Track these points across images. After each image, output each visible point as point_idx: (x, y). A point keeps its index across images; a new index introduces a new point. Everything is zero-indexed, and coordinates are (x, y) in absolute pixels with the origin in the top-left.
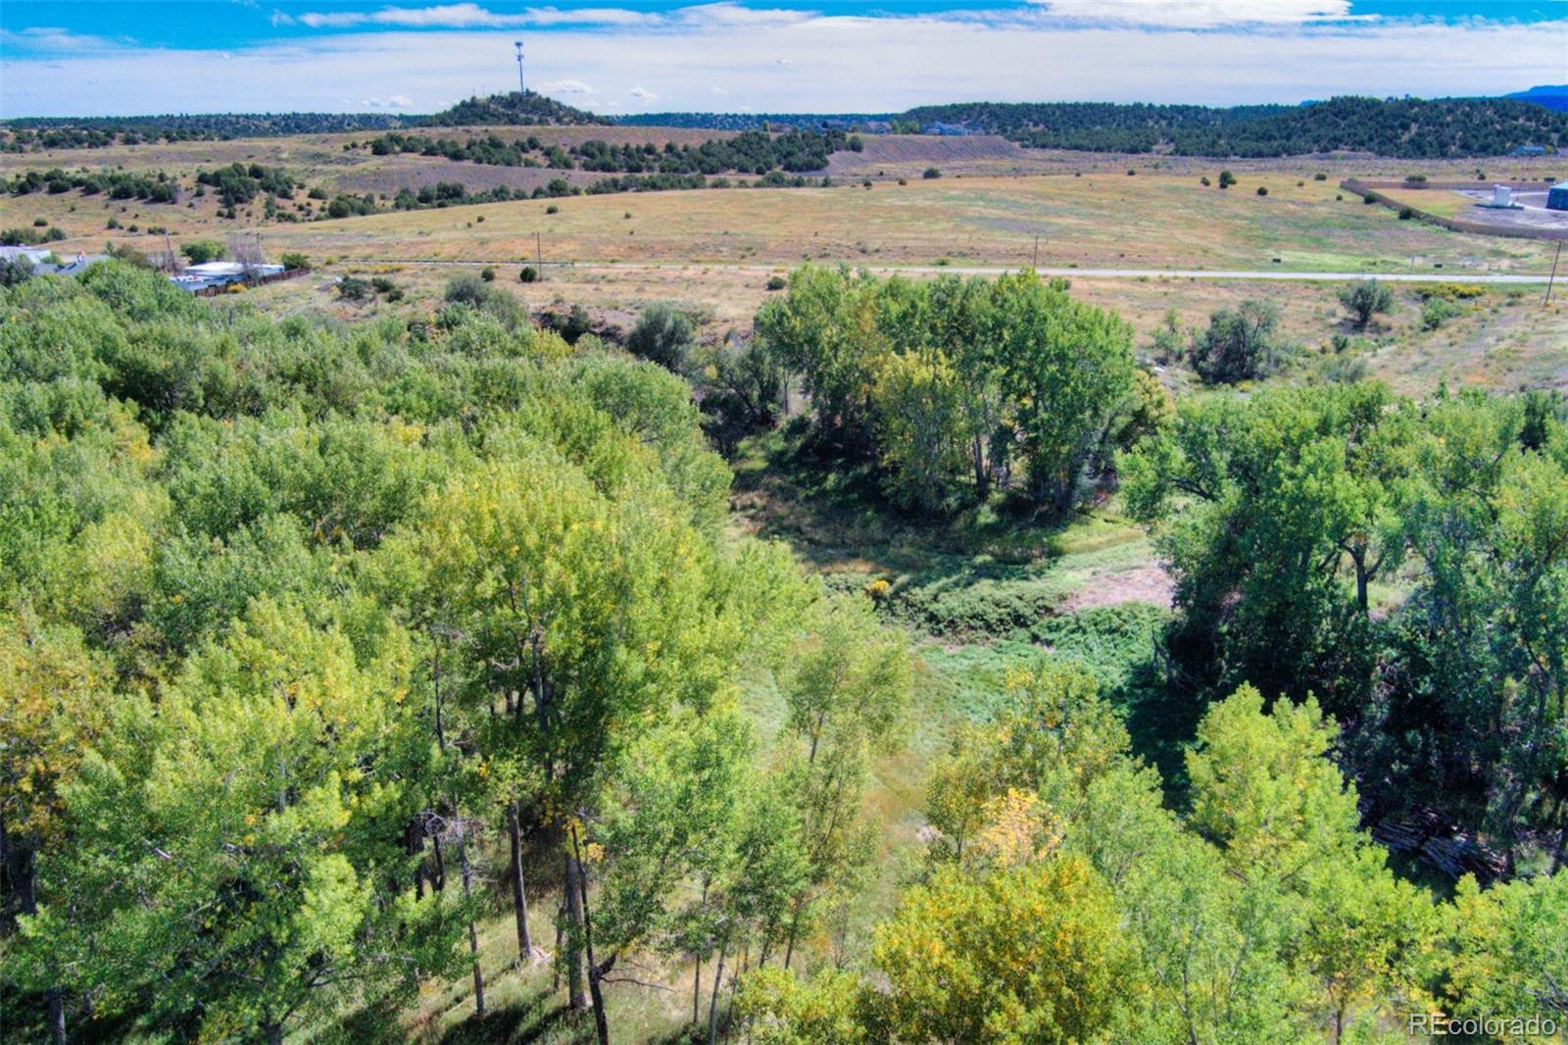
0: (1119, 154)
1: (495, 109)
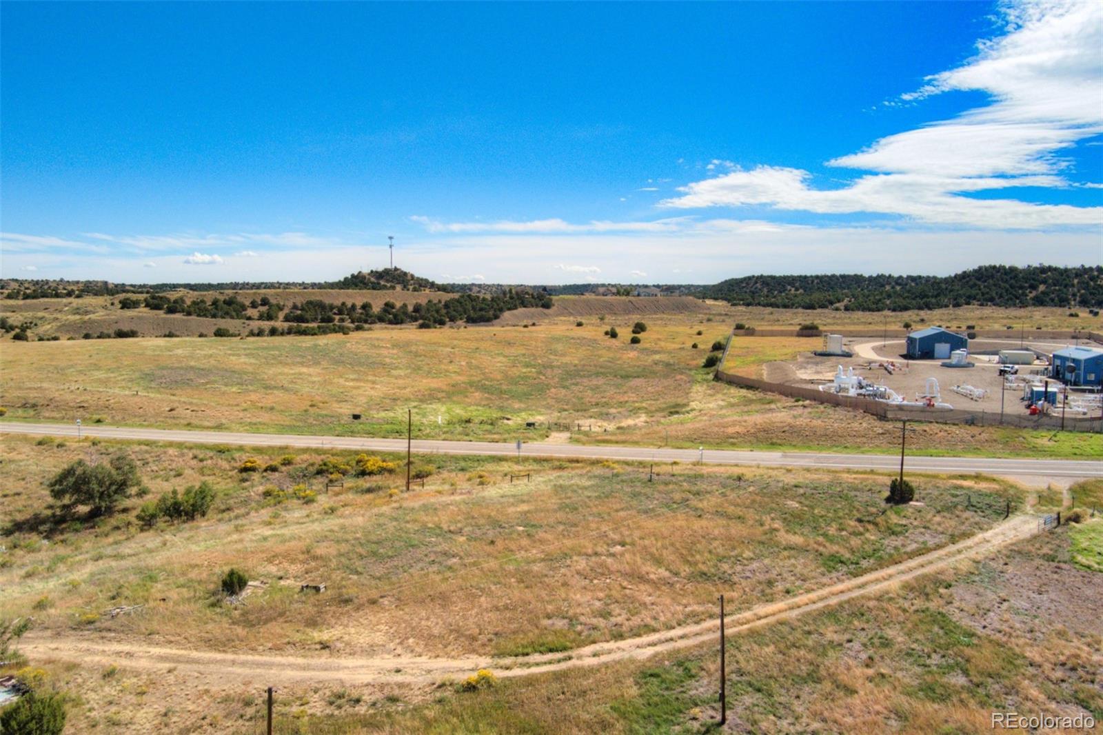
0: (800, 310)
1: (369, 279)
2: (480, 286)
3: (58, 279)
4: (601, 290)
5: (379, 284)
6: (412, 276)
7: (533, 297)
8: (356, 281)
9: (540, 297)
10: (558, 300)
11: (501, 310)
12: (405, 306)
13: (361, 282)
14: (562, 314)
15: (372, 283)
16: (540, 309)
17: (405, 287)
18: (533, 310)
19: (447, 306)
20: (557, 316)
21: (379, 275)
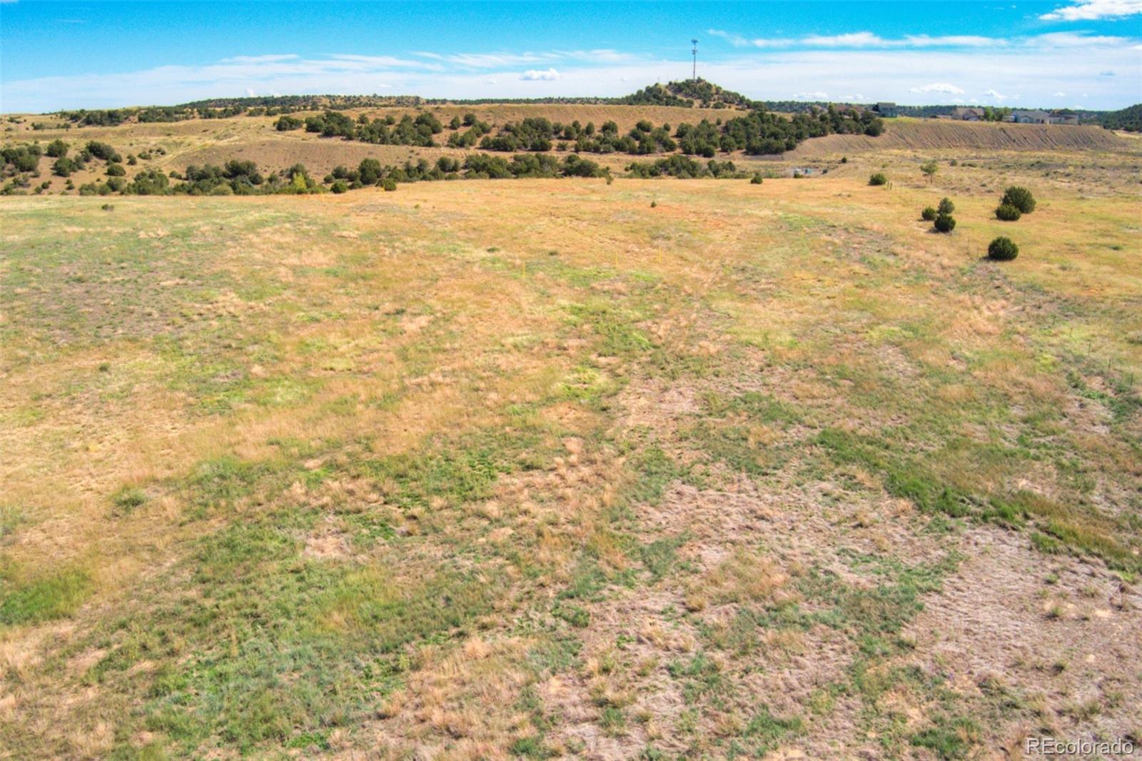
1: (665, 93)
3: (371, 95)
4: (961, 112)
5: (675, 98)
6: (718, 89)
7: (855, 119)
8: (652, 96)
9: (866, 119)
10: (892, 125)
11: (800, 137)
12: (667, 128)
13: (654, 96)
14: (896, 146)
15: (668, 97)
16: (863, 137)
17: (705, 103)
18: (850, 137)
19: (726, 129)
20: (886, 147)
21: (678, 88)
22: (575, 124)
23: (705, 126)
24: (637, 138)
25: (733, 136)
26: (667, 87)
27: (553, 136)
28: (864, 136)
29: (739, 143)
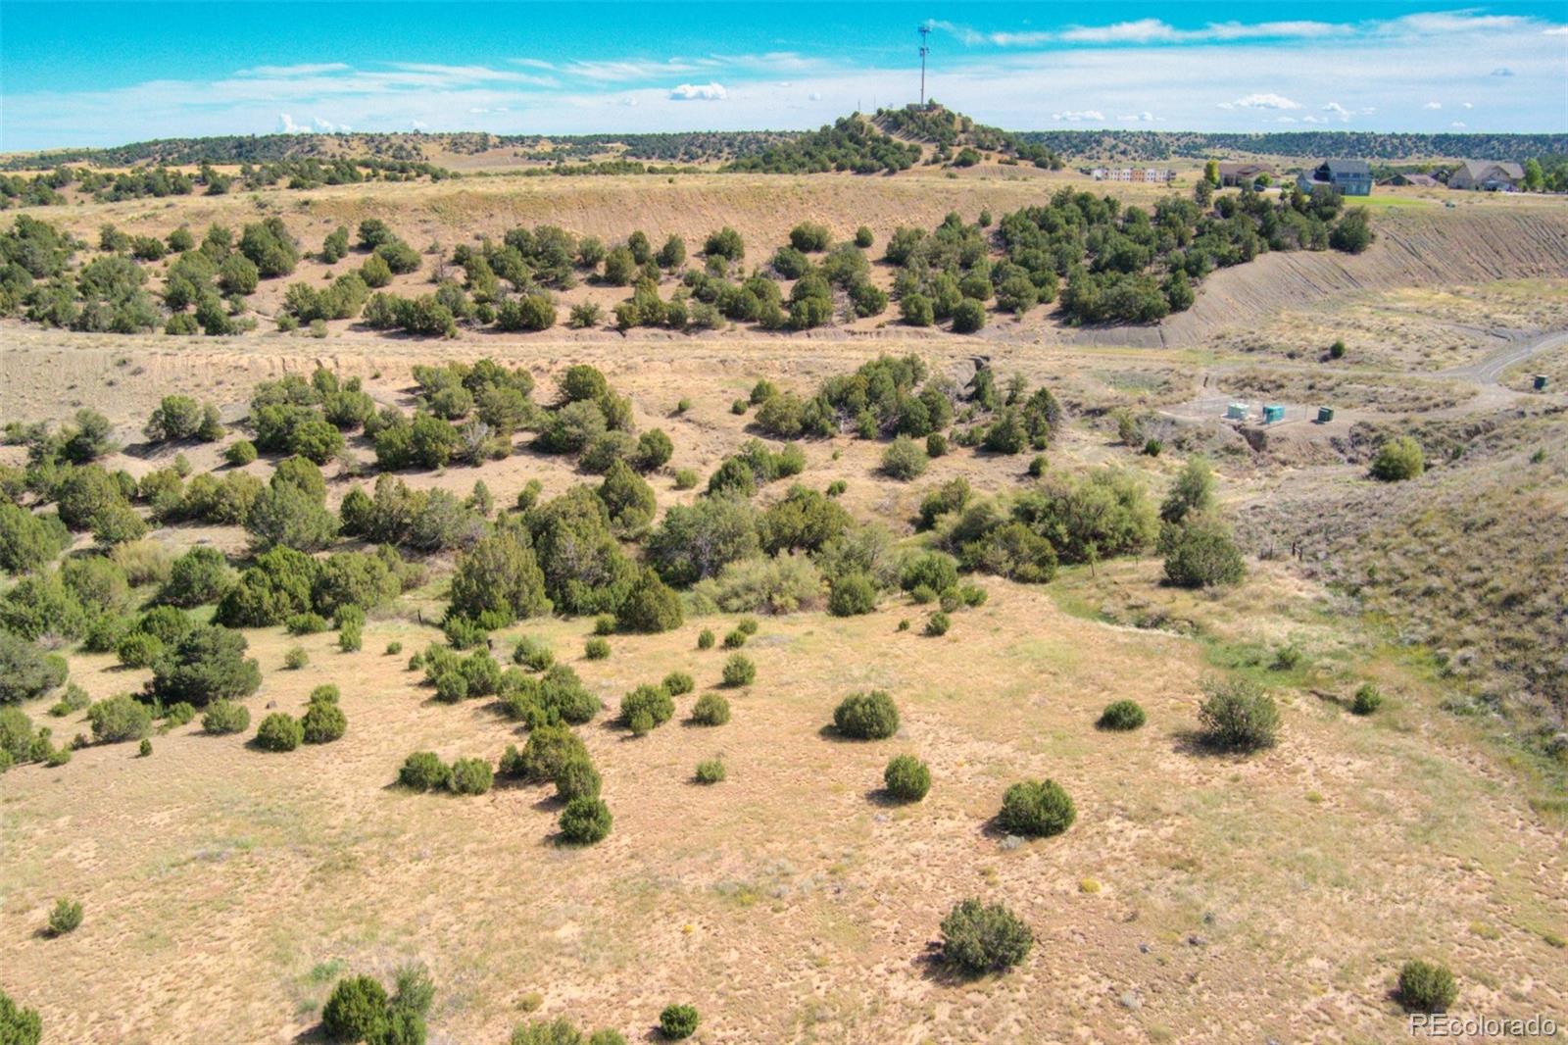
1: (871, 130)
2: (1116, 135)
5: (887, 142)
6: (966, 122)
8: (846, 136)
9: (1324, 205)
11: (1195, 270)
12: (863, 240)
13: (852, 138)
14: (1405, 276)
15: (877, 139)
16: (1329, 254)
17: (942, 153)
19: (1003, 239)
20: (1387, 280)
21: (893, 121)
22: (636, 242)
23: (953, 233)
24: (790, 274)
25: (1025, 263)
26: (873, 120)
27: (578, 276)
28: (1331, 252)
29: (1040, 284)
